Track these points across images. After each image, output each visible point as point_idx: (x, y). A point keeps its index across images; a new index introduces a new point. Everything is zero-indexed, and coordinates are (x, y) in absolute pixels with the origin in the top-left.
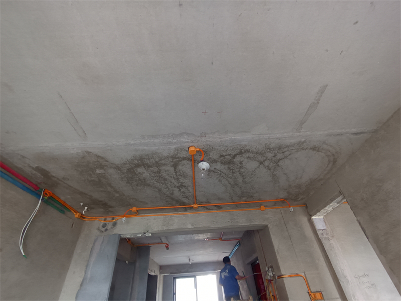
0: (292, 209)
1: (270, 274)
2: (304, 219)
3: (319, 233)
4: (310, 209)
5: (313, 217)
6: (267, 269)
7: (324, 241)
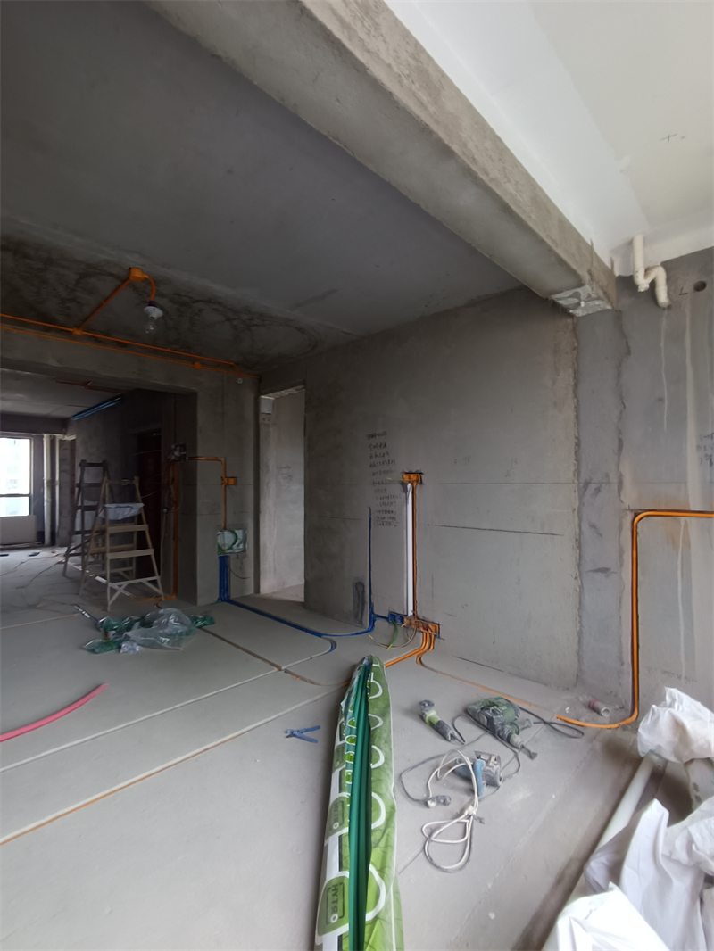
0: (240, 381)
1: (177, 453)
2: (250, 396)
3: (261, 417)
4: (262, 386)
5: (263, 397)
6: (173, 447)
7: (262, 428)
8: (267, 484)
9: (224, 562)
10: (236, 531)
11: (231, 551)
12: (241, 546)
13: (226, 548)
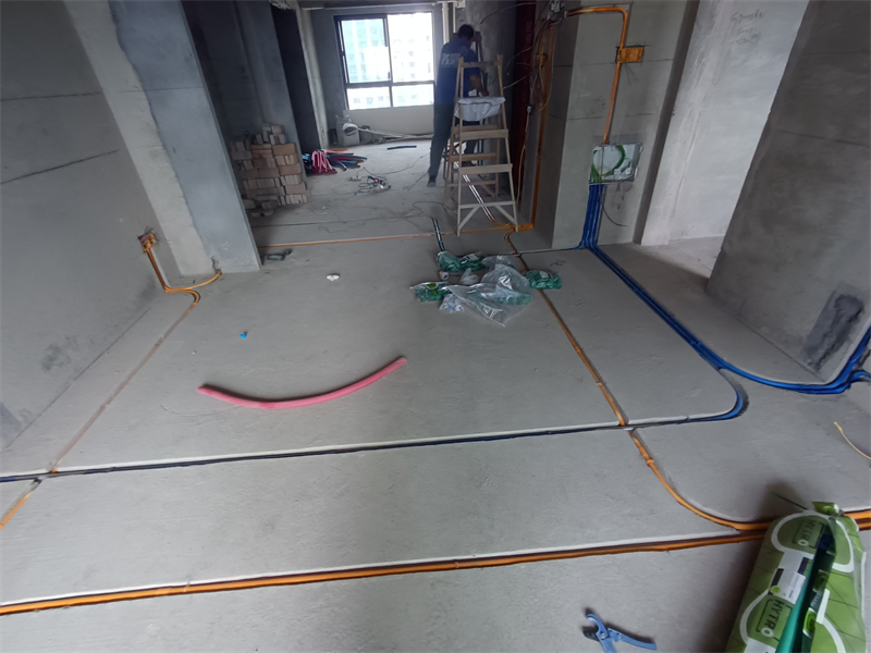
1: (555, 6)
8: (702, 57)
9: (596, 194)
10: (625, 147)
11: (611, 177)
12: (628, 172)
13: (605, 171)
